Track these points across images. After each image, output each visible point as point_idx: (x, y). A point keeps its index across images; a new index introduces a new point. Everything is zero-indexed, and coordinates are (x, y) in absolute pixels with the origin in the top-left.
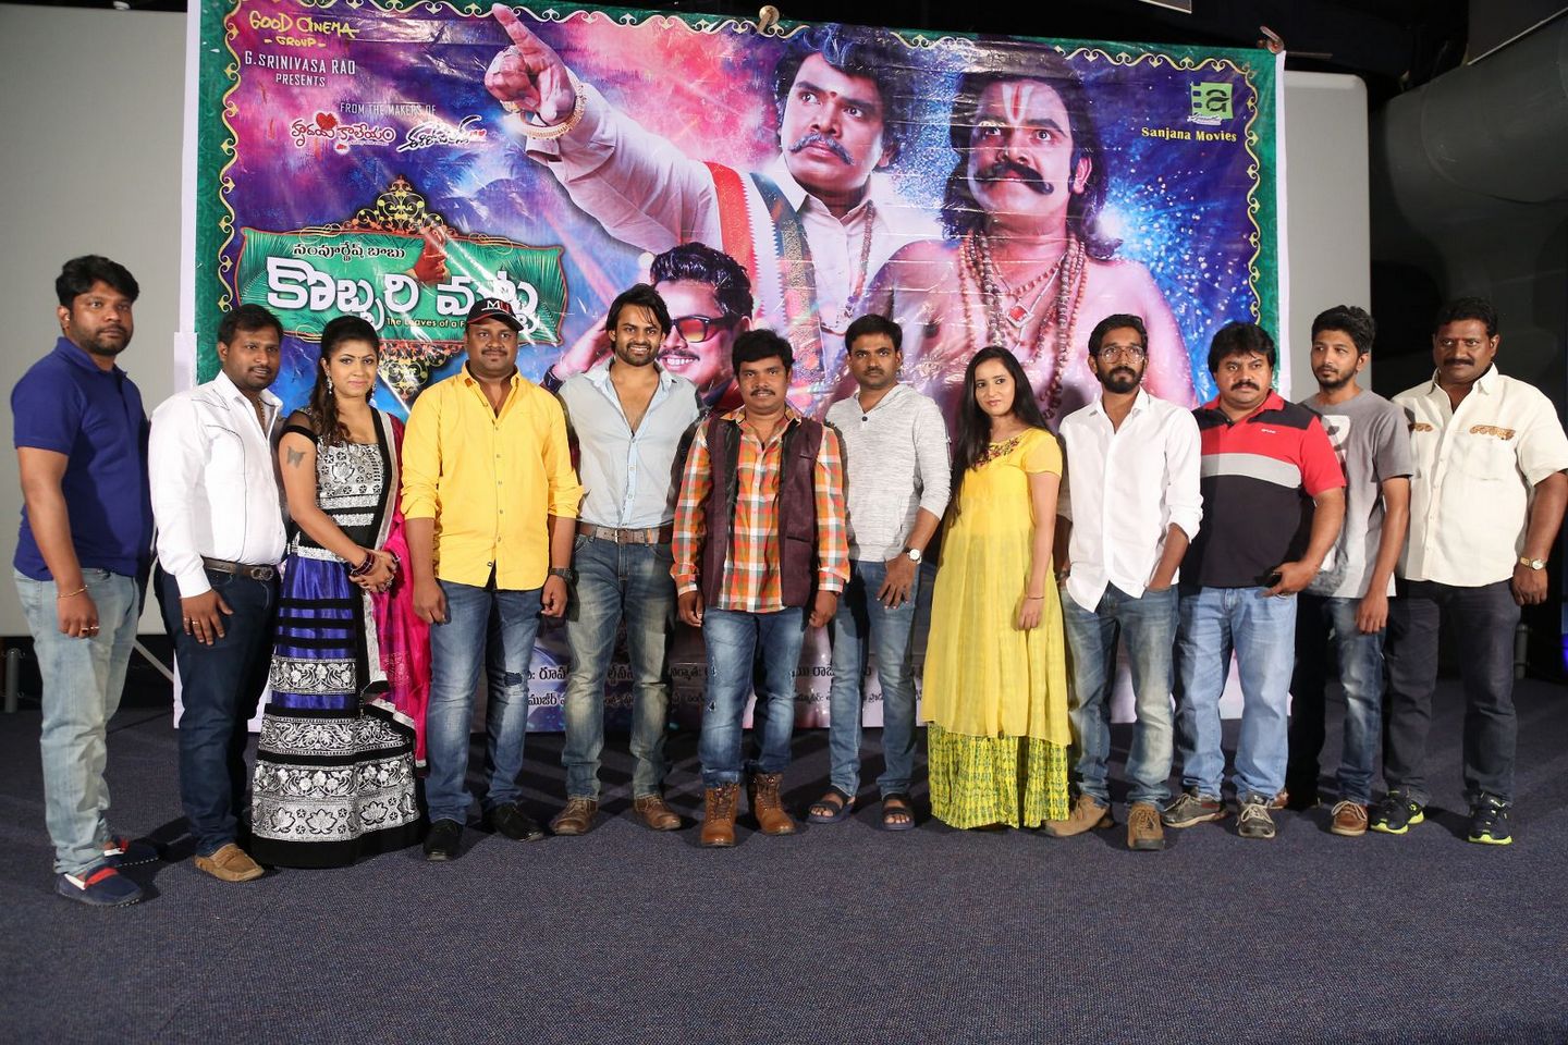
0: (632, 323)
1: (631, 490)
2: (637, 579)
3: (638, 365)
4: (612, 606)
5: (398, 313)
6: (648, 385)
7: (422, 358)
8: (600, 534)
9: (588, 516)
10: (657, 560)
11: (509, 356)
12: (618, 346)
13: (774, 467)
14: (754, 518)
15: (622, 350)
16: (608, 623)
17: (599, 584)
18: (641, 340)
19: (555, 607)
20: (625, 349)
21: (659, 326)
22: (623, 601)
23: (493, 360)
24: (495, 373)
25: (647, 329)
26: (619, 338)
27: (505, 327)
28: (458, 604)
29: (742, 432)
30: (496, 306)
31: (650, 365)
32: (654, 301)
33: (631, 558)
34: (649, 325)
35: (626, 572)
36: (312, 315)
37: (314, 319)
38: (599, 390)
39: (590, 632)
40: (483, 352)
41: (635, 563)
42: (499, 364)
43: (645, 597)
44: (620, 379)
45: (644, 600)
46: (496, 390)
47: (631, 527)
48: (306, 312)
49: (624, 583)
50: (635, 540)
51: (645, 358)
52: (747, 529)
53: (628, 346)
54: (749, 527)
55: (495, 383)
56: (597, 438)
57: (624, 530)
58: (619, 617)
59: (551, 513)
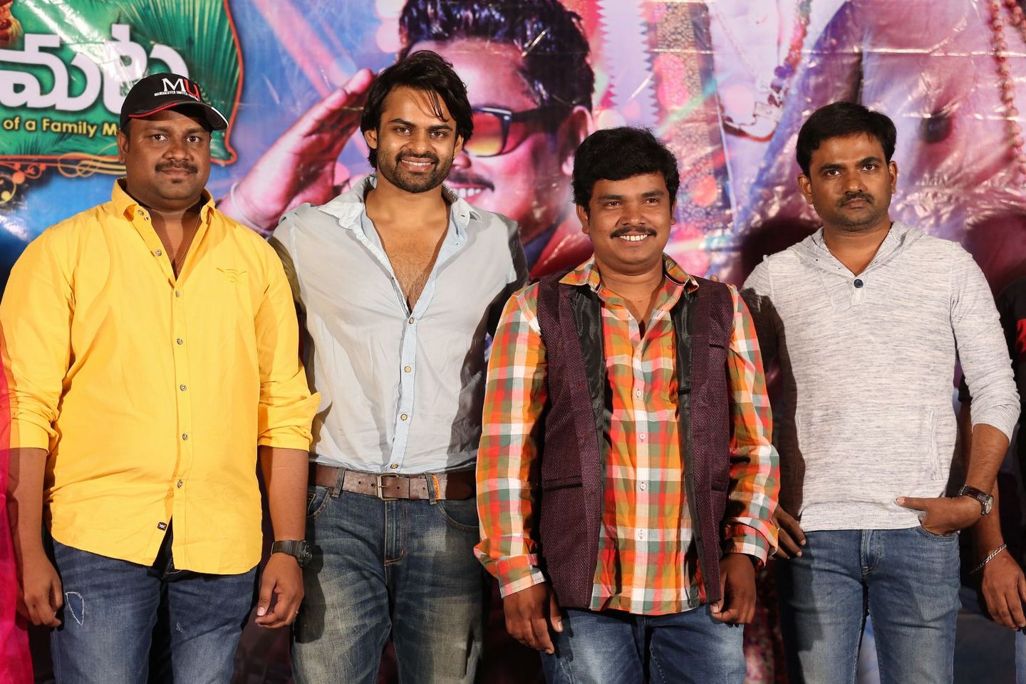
0: (408, 119)
1: (406, 406)
2: (416, 562)
3: (415, 190)
4: (372, 613)
6: (435, 225)
8: (350, 484)
9: (329, 453)
10: (451, 529)
11: (200, 174)
12: (381, 158)
13: (667, 363)
14: (642, 449)
15: (388, 166)
16: (365, 643)
17: (351, 575)
18: (421, 148)
19: (281, 607)
20: (394, 163)
21: (452, 124)
22: (392, 604)
23: (175, 181)
24: (176, 203)
25: (433, 130)
26: (383, 144)
27: (192, 125)
28: (107, 597)
29: (603, 304)
30: (179, 88)
31: (436, 192)
32: (445, 83)
33: (406, 525)
34: (437, 122)
35: (398, 551)
38: (350, 233)
39: (335, 657)
40: (158, 168)
41: (413, 535)
42: (183, 189)
43: (432, 595)
44: (385, 215)
45: (427, 600)
46: (174, 229)
47: (403, 471)
49: (395, 570)
50: (413, 494)
51: (428, 178)
52: (631, 469)
53: (399, 158)
54: (634, 467)
55: (172, 219)
56: (345, 315)
57: (393, 476)
58: (387, 632)
59: (264, 442)
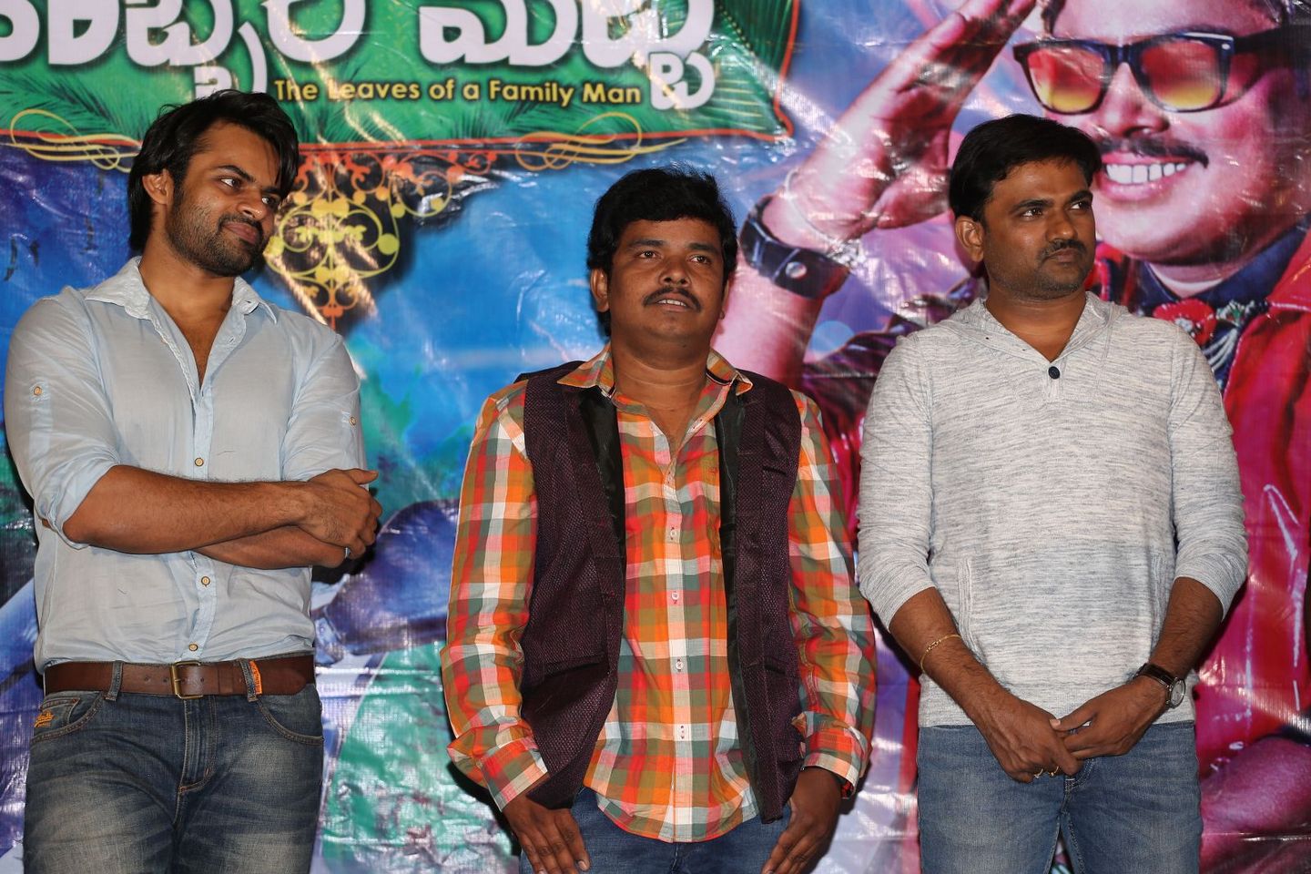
5: (306, 66)
7: (382, 194)
36: (52, 79)
37: (61, 92)
48: (36, 69)
